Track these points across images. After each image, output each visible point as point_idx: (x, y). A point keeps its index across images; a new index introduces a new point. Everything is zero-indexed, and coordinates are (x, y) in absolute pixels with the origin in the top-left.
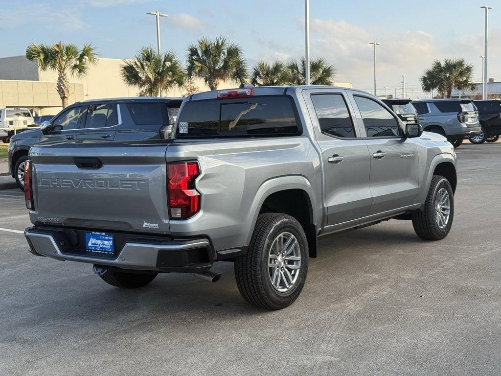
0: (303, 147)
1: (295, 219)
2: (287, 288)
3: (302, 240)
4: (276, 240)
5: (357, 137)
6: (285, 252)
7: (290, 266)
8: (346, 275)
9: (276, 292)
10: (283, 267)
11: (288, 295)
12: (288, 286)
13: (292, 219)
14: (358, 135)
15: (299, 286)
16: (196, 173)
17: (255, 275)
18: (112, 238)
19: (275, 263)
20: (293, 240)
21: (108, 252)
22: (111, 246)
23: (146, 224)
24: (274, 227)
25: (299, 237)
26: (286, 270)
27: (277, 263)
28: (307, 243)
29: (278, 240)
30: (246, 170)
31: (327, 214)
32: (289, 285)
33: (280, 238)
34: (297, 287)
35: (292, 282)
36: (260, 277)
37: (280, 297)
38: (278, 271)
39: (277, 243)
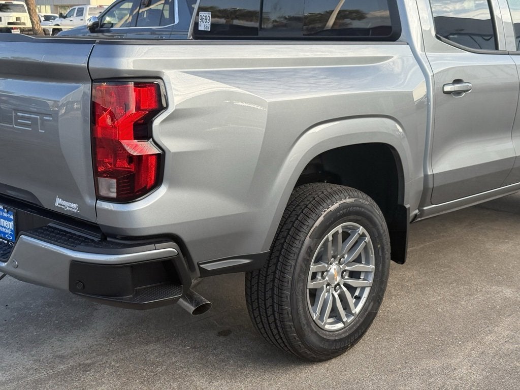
0: (400, 61)
1: (369, 198)
2: (344, 323)
3: (380, 235)
4: (328, 239)
5: (500, 49)
6: (346, 256)
7: (353, 282)
8: (455, 285)
9: (320, 333)
10: (338, 284)
11: (343, 336)
12: (345, 319)
13: (363, 199)
14: (501, 47)
15: (366, 318)
16: (154, 106)
17: (280, 305)
18: (12, 217)
19: (323, 278)
20: (363, 236)
21: (8, 241)
22: (12, 231)
23: (59, 202)
24: (324, 214)
25: (374, 230)
26: (345, 289)
27: (327, 278)
28: (389, 240)
29: (331, 239)
30: (270, 103)
31: (431, 186)
32: (347, 316)
33: (335, 235)
34: (362, 320)
35: (353, 312)
36: (287, 308)
37: (328, 341)
38: (328, 291)
39: (330, 244)
